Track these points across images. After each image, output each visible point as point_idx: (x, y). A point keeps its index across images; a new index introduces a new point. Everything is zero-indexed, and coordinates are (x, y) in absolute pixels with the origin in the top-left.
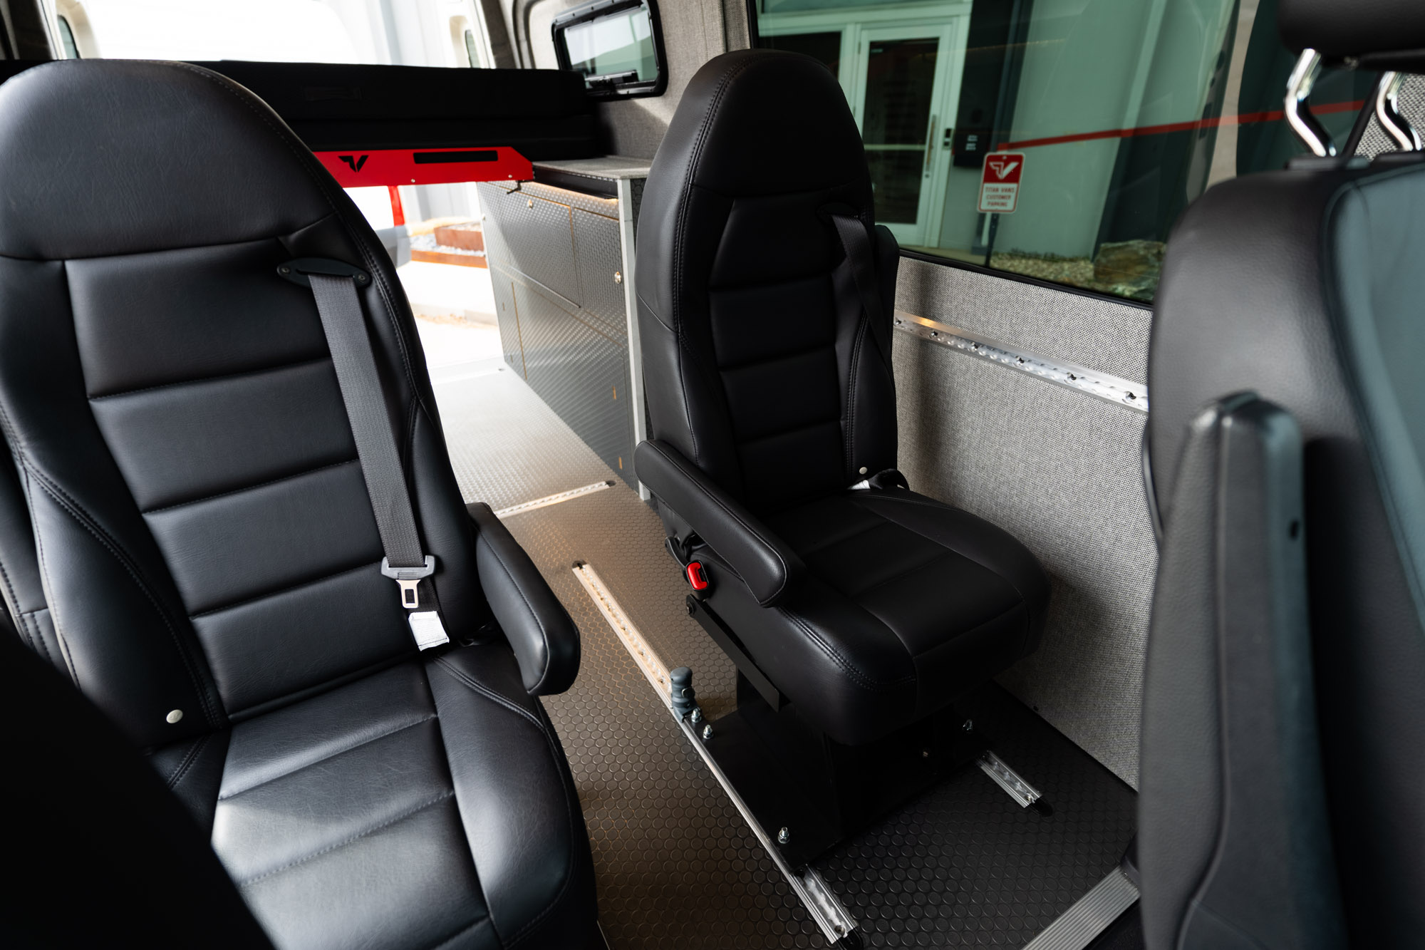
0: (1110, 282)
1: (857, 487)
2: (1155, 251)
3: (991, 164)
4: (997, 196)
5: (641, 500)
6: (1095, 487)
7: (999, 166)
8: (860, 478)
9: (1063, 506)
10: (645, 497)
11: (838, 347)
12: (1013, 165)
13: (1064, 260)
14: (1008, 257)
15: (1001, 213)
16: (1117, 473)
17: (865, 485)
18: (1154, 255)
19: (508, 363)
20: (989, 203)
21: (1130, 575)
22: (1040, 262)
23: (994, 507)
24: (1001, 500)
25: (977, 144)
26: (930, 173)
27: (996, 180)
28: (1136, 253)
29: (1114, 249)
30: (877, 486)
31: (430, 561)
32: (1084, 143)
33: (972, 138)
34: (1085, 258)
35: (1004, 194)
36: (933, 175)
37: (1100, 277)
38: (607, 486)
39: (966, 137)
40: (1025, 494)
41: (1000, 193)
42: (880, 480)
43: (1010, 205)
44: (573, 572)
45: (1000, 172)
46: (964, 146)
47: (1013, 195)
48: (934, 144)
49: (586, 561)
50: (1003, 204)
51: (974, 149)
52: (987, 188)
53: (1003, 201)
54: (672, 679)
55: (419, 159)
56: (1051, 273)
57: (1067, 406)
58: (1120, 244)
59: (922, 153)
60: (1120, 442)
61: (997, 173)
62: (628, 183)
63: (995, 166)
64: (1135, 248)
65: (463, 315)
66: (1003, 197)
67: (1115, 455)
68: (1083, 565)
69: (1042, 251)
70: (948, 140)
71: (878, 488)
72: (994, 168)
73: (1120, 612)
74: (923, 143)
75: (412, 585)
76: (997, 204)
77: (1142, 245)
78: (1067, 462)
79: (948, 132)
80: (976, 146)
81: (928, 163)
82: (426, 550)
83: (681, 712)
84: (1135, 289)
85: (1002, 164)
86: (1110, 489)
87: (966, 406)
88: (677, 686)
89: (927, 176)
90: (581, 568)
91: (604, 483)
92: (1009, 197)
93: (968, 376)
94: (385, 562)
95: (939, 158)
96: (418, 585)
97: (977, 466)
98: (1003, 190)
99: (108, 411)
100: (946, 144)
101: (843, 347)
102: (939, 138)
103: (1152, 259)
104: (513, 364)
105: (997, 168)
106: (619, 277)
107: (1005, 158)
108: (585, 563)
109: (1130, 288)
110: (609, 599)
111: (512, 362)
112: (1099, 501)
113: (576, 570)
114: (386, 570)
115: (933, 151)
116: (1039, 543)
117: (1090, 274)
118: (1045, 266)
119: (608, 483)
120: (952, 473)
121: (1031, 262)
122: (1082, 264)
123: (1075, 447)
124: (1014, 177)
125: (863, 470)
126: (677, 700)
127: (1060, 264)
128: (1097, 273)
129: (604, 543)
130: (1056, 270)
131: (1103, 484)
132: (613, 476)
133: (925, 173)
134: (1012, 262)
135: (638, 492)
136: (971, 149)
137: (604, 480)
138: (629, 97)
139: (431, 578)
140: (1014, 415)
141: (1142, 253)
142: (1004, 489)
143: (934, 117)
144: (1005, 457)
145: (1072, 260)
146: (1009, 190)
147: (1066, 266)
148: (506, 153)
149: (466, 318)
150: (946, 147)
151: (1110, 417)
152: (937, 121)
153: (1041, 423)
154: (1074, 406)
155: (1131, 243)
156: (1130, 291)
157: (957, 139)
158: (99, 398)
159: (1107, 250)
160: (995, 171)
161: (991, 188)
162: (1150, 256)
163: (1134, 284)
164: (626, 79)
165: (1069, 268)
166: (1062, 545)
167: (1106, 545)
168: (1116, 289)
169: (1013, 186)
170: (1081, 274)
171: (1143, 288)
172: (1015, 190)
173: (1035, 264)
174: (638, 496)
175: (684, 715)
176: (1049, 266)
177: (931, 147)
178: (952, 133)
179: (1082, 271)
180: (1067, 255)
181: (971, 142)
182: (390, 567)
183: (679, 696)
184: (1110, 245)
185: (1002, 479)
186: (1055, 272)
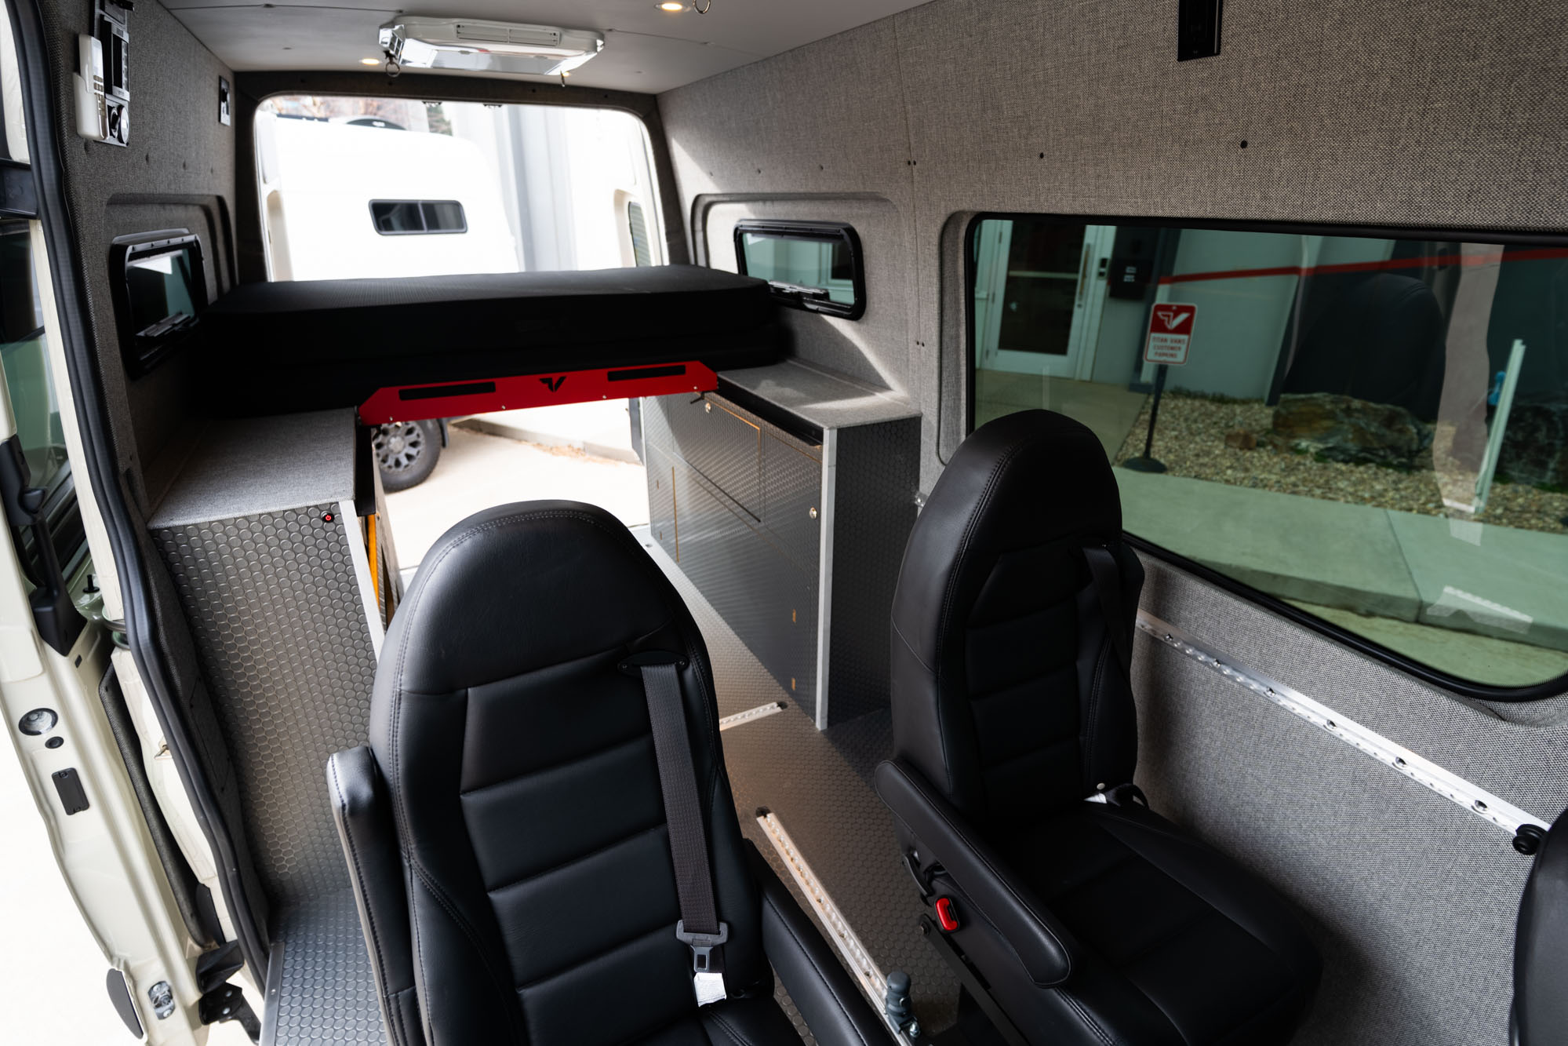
0: (1292, 436)
1: (1092, 799)
2: (1343, 406)
3: (1160, 314)
4: (1166, 346)
5: (817, 729)
6: (1358, 837)
7: (1169, 316)
8: (1096, 792)
9: (1320, 845)
10: (821, 727)
11: (1079, 665)
12: (1183, 316)
13: (1234, 401)
14: (1171, 395)
15: (1169, 364)
16: (1384, 830)
17: (1101, 798)
18: (1343, 410)
19: (655, 538)
20: (1156, 354)
21: (1400, 938)
22: (1207, 403)
23: (1236, 824)
24: (1244, 819)
25: (1136, 275)
26: (1083, 303)
27: (1165, 330)
28: (1321, 406)
29: (1296, 400)
30: (1115, 802)
31: (724, 927)
32: (1257, 279)
33: (1130, 269)
34: (1259, 400)
35: (1174, 345)
36: (1086, 303)
37: (1280, 429)
38: (779, 709)
39: (1124, 269)
40: (1274, 821)
41: (1169, 344)
42: (1118, 796)
43: (1180, 356)
44: (757, 822)
45: (1168, 323)
46: (1122, 278)
47: (1184, 347)
48: (1087, 273)
49: (770, 809)
50: (1172, 355)
51: (1133, 280)
52: (1154, 338)
53: (1171, 352)
54: (890, 987)
55: (612, 377)
56: (1222, 418)
57: (1326, 749)
58: (1303, 396)
59: (1074, 282)
60: (1388, 802)
61: (1166, 323)
62: (835, 432)
63: (1164, 316)
64: (1320, 402)
65: (581, 446)
66: (1172, 348)
67: (1382, 812)
68: (1343, 911)
69: (1209, 391)
70: (1103, 270)
71: (1115, 805)
72: (1162, 317)
73: (1389, 972)
74: (1077, 272)
75: (706, 951)
76: (1165, 355)
77: (1327, 399)
78: (1325, 803)
79: (1103, 262)
80: (1135, 278)
81: (1081, 293)
82: (720, 918)
83: (897, 1022)
84: (1321, 446)
85: (1172, 314)
86: (1375, 845)
87: (1204, 715)
88: (895, 995)
89: (1080, 306)
90: (765, 816)
91: (775, 704)
92: (1180, 348)
93: (1208, 688)
94: (680, 925)
95: (1094, 290)
96: (711, 951)
97: (1216, 778)
98: (1172, 341)
99: (472, 801)
100: (1101, 274)
101: (1084, 665)
102: (1094, 268)
103: (1341, 415)
104: (662, 541)
105: (1166, 319)
106: (815, 513)
107: (1174, 308)
108: (769, 812)
109: (1316, 445)
110: (800, 860)
111: (661, 538)
112: (1364, 853)
113: (760, 820)
114: (681, 934)
115: (1087, 280)
116: (1289, 874)
117: (1267, 422)
118: (1213, 408)
119: (780, 705)
120: (1184, 776)
121: (1197, 403)
122: (1256, 406)
123: (1334, 791)
124: (1184, 328)
125: (1100, 786)
126: (891, 1007)
127: (1230, 406)
128: (1275, 424)
129: (785, 786)
130: (1227, 414)
131: (1368, 837)
132: (785, 697)
133: (1077, 302)
134: (1176, 402)
135: (815, 720)
136: (1129, 280)
137: (774, 701)
138: (817, 311)
139: (722, 945)
140: (1262, 740)
141: (1328, 407)
142: (1249, 809)
143: (1089, 246)
144: (1250, 779)
145: (1244, 402)
146: (1180, 341)
147: (1238, 409)
148: (693, 367)
149: (584, 450)
150: (1101, 278)
151: (1377, 773)
152: (1091, 250)
153: (1295, 757)
154: (1334, 752)
155: (1315, 395)
156: (1315, 447)
157: (1113, 269)
158: (468, 794)
159: (1287, 401)
160: (1163, 321)
161: (1159, 338)
162: (1338, 411)
163: (1319, 440)
164: (815, 296)
165: (1241, 412)
166: (1318, 885)
167: (1370, 899)
168: (1298, 444)
169: (1184, 337)
170: (1256, 420)
171: (1330, 445)
172: (1186, 341)
173: (1202, 405)
174: (814, 724)
175: (900, 1025)
176: (1219, 408)
177: (1084, 276)
178: (1108, 264)
179: (1257, 417)
180: (1238, 395)
181: (1129, 274)
182: (685, 931)
183: (896, 1004)
184: (1290, 396)
185: (1246, 799)
186: (1226, 417)
